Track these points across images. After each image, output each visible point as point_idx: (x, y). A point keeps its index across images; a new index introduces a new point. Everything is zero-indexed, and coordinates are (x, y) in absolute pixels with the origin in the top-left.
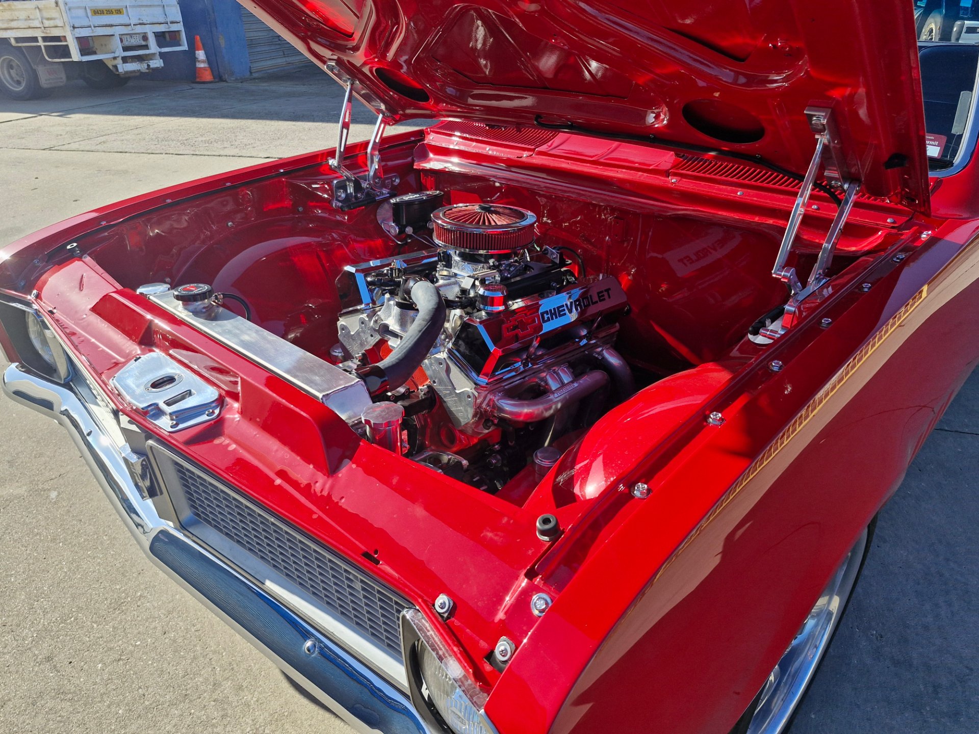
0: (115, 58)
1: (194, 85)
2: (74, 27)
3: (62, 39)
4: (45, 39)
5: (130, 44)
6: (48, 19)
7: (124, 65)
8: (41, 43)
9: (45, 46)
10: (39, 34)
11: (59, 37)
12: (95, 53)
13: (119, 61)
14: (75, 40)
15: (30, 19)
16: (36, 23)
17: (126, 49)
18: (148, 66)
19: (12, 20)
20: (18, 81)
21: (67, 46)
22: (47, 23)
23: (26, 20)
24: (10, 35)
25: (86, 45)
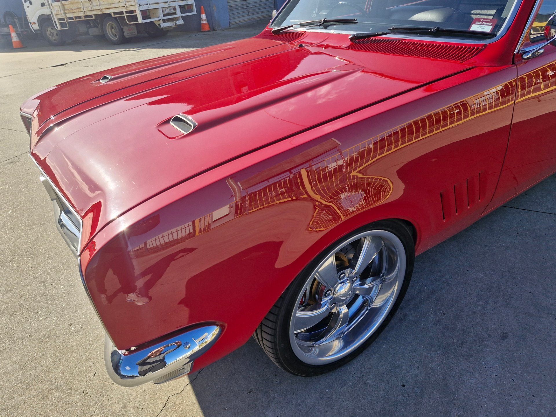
0: (159, 20)
1: (199, 33)
2: (140, 5)
3: (134, 12)
4: (127, 12)
5: (167, 13)
6: (128, 2)
7: (164, 24)
8: (125, 15)
9: (126, 16)
10: (124, 10)
11: (133, 11)
12: (150, 18)
13: (161, 21)
14: (140, 12)
15: (120, 3)
16: (123, 5)
17: (165, 15)
18: (176, 23)
19: (112, 4)
20: (115, 35)
21: (136, 15)
22: (127, 4)
23: (118, 3)
24: (111, 11)
25: (145, 14)
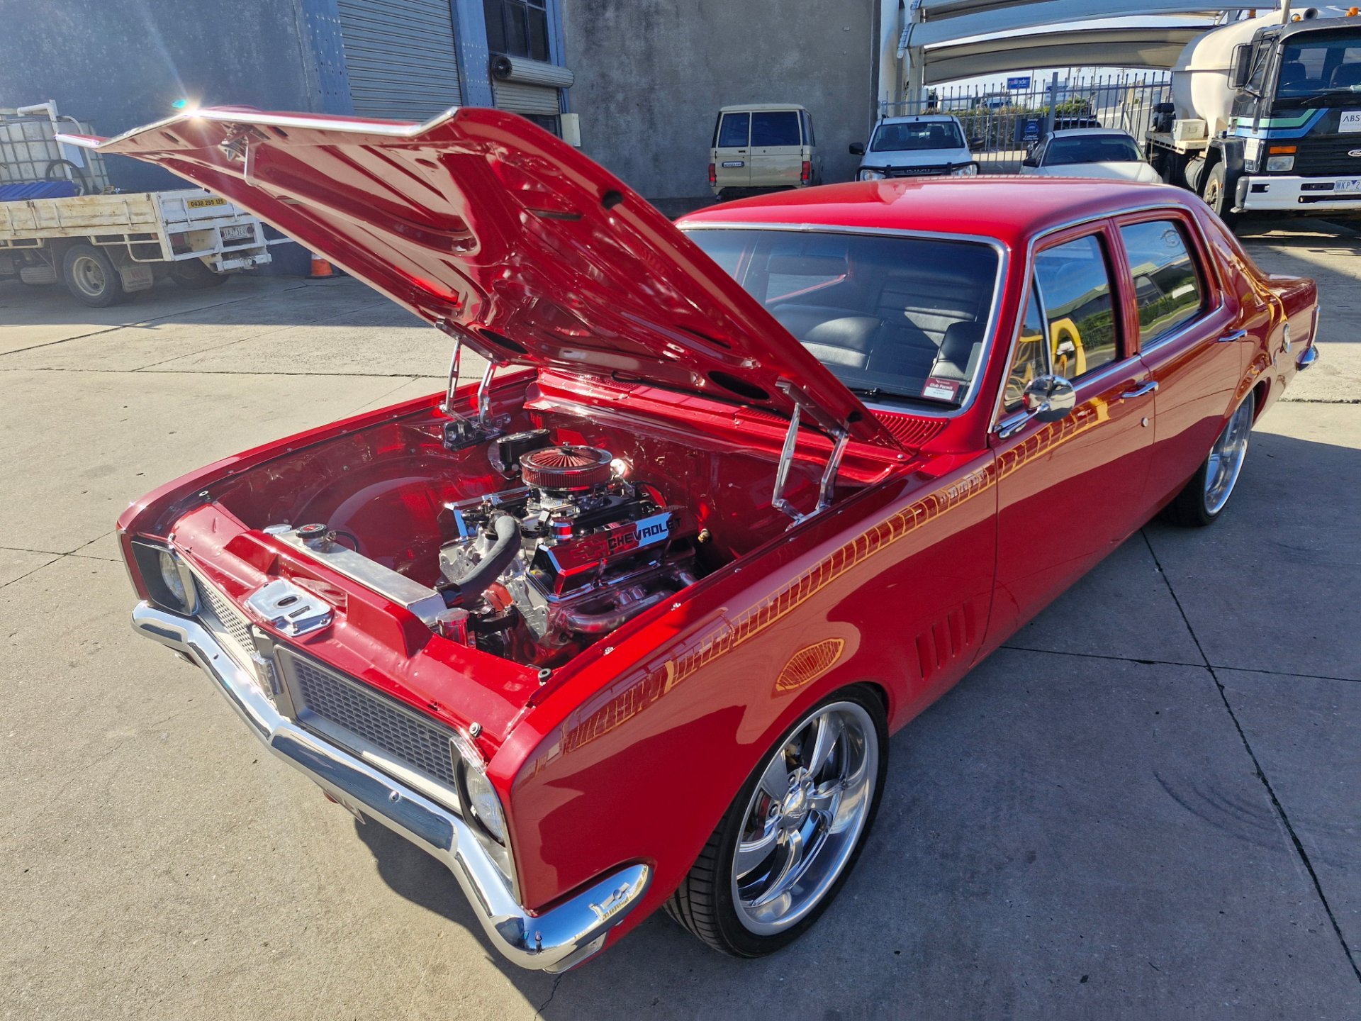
0: (214, 255)
1: (308, 282)
2: (167, 223)
3: (153, 236)
4: (132, 237)
5: (232, 238)
6: (137, 214)
7: (224, 262)
8: (127, 242)
9: (131, 245)
10: (125, 231)
11: (149, 234)
12: (189, 250)
13: (219, 257)
14: (168, 238)
15: (116, 215)
16: (123, 220)
17: (226, 244)
18: (254, 262)
19: (94, 216)
20: (95, 284)
21: (158, 244)
22: (135, 219)
23: (110, 216)
24: (91, 233)
25: (180, 244)
